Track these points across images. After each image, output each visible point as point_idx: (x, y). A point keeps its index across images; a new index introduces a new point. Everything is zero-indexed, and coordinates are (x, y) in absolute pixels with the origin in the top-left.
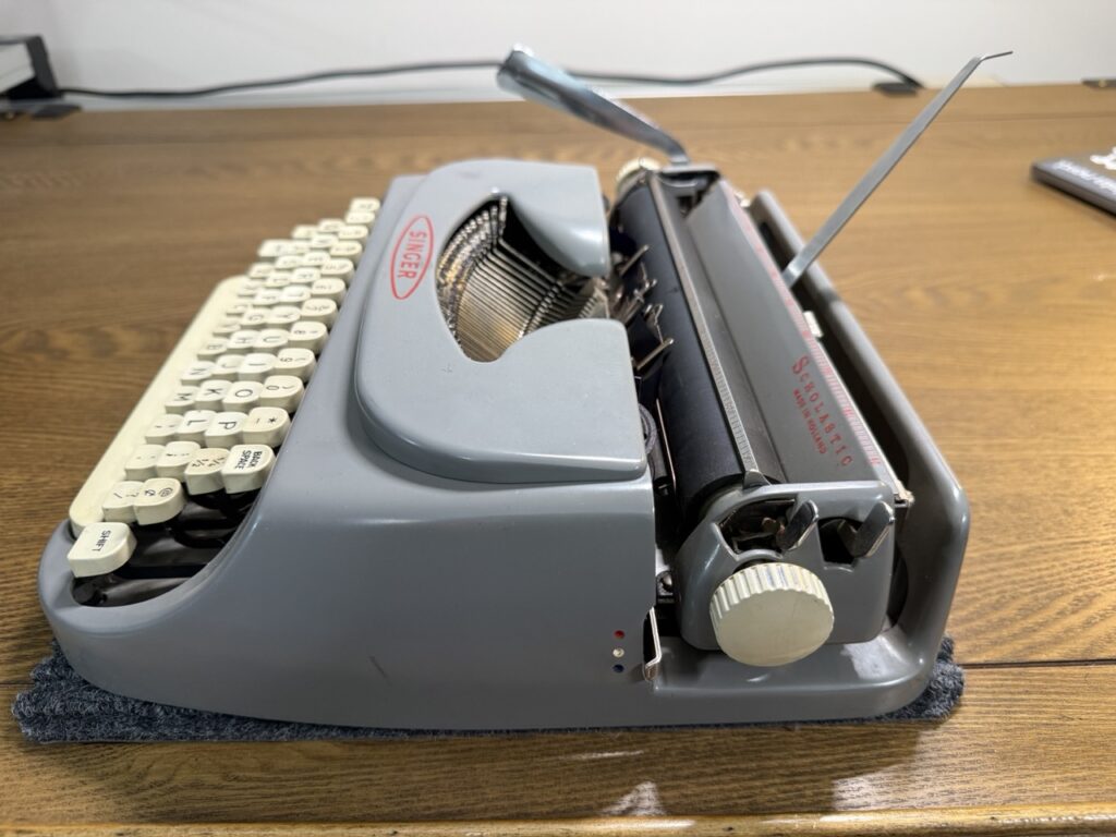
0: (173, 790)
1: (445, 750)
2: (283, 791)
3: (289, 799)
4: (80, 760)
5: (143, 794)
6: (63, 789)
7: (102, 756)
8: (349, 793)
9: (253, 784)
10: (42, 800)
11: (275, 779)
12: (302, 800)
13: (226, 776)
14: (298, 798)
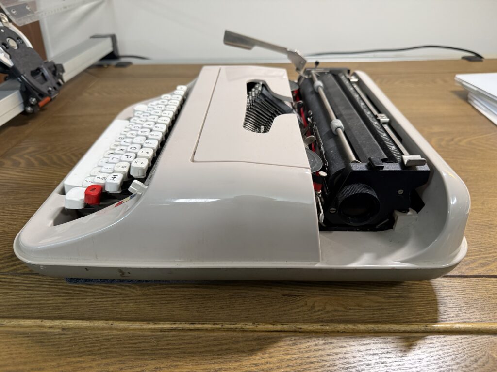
0: (328, 312)
1: (425, 300)
2: (371, 313)
3: (375, 316)
4: (285, 301)
5: (317, 314)
6: (285, 311)
7: (293, 300)
9: (358, 311)
10: (279, 315)
11: (365, 309)
12: (380, 316)
13: (346, 308)
14: (378, 316)
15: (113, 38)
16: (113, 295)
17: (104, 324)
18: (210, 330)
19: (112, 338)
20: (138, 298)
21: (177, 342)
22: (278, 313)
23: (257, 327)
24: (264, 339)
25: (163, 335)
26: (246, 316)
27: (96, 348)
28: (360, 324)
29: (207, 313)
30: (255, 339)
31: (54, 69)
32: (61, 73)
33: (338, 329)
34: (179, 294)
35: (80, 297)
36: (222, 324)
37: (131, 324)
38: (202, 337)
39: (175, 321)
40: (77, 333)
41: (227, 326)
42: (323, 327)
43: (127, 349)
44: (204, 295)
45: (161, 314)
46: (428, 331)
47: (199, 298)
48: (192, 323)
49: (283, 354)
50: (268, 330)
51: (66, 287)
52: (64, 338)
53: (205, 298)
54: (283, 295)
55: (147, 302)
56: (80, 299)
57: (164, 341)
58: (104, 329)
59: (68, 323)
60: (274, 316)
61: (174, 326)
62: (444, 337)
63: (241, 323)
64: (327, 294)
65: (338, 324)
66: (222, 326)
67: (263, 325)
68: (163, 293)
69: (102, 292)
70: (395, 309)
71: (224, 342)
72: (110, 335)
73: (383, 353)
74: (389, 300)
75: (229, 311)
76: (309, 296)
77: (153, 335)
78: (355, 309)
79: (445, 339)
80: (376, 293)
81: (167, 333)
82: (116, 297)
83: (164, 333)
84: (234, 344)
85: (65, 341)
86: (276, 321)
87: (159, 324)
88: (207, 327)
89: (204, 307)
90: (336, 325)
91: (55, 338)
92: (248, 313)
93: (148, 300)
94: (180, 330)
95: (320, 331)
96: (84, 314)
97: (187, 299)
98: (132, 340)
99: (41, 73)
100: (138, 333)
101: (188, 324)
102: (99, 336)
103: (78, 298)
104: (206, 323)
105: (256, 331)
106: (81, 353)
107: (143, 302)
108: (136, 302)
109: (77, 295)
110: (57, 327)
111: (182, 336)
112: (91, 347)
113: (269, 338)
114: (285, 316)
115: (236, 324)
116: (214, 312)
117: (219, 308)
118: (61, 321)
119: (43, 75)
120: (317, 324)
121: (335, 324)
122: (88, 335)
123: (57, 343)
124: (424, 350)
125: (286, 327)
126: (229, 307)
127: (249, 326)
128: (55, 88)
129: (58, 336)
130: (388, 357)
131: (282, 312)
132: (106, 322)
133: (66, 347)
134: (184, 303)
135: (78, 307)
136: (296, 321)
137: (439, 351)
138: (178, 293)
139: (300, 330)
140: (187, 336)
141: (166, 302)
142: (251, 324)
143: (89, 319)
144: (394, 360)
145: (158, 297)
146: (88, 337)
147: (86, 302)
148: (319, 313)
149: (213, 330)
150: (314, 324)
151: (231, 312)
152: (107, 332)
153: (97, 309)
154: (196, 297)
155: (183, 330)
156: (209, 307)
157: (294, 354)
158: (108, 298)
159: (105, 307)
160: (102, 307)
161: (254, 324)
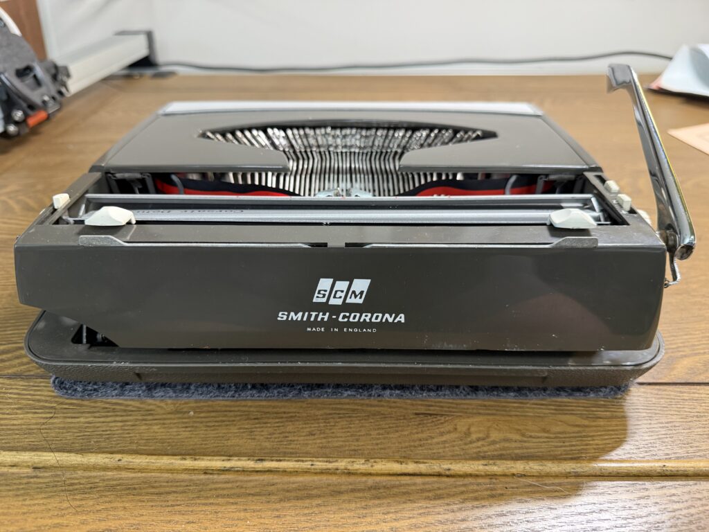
0: (494, 442)
1: (655, 422)
2: (567, 444)
3: (573, 448)
4: (420, 424)
6: (420, 440)
7: (433, 422)
8: (610, 446)
9: (544, 440)
10: (411, 446)
11: (556, 437)
13: (523, 435)
14: (579, 448)
15: (150, 36)
16: (125, 411)
17: (107, 460)
18: (291, 472)
19: (119, 485)
20: (169, 416)
21: (233, 491)
22: (407, 444)
23: (372, 466)
24: (385, 487)
25: (208, 479)
26: (353, 448)
27: (91, 503)
28: (550, 462)
29: (285, 443)
30: (370, 488)
31: (53, 71)
32: (65, 78)
33: (514, 471)
34: (239, 411)
35: (69, 415)
36: (312, 461)
37: (153, 461)
38: (277, 483)
39: (230, 456)
40: (59, 475)
41: (320, 465)
42: (487, 468)
43: (144, 504)
44: (281, 413)
45: (206, 444)
46: (668, 473)
47: (273, 418)
48: (259, 460)
49: (420, 514)
50: (391, 472)
51: (48, 398)
52: (35, 483)
53: (282, 418)
54: (416, 414)
55: (183, 423)
56: (69, 418)
57: (211, 490)
58: (106, 469)
59: (44, 458)
60: (402, 448)
61: (228, 464)
62: (696, 484)
63: (346, 460)
64: (489, 412)
65: (512, 462)
66: (312, 465)
67: (383, 463)
68: (210, 409)
69: (107, 406)
70: (606, 437)
71: (314, 492)
72: (115, 480)
73: (594, 512)
74: (594, 421)
75: (324, 440)
76: (461, 416)
77: (191, 480)
78: (538, 437)
79: (696, 487)
80: (573, 410)
81: (215, 477)
82: (130, 415)
83: (211, 476)
84: (332, 495)
85: (38, 488)
86: (404, 457)
87: (203, 459)
88: (286, 466)
89: (280, 433)
90: (510, 464)
91: (20, 484)
92: (356, 443)
93: (184, 420)
94: (238, 471)
95: (483, 473)
96: (73, 443)
97: (251, 419)
98: (153, 487)
99: (32, 75)
100: (166, 475)
101: (253, 460)
102: (97, 481)
103: (65, 415)
104: (284, 460)
105: (370, 474)
106: (63, 509)
107: (175, 423)
108: (164, 424)
109: (65, 411)
110: (25, 464)
111: (241, 481)
112: (82, 500)
113: (394, 487)
114: (421, 448)
115: (336, 461)
116: (297, 440)
117: (307, 435)
118: (33, 453)
119: (35, 77)
120: (477, 462)
121: (508, 462)
122: (77, 479)
123: (22, 492)
124: (663, 507)
125: (422, 468)
126: (324, 433)
127: (359, 465)
128: (54, 98)
129: (25, 481)
130: (602, 518)
131: (414, 441)
132: (109, 456)
133: (37, 499)
134: (246, 427)
135: (65, 431)
136: (439, 457)
137: (688, 508)
138: (236, 409)
139: (447, 473)
140: (250, 481)
141: (217, 424)
142: (363, 461)
143: (81, 451)
144: (613, 523)
145: (202, 415)
146: (76, 481)
147: (78, 423)
148: (480, 444)
149: (295, 473)
150: (471, 462)
151: (329, 442)
152: (110, 473)
153: (97, 435)
154: (268, 415)
155: (244, 471)
156: (289, 432)
157: (439, 514)
158: (117, 416)
159: (111, 431)
160: (106, 431)
161: (367, 460)
